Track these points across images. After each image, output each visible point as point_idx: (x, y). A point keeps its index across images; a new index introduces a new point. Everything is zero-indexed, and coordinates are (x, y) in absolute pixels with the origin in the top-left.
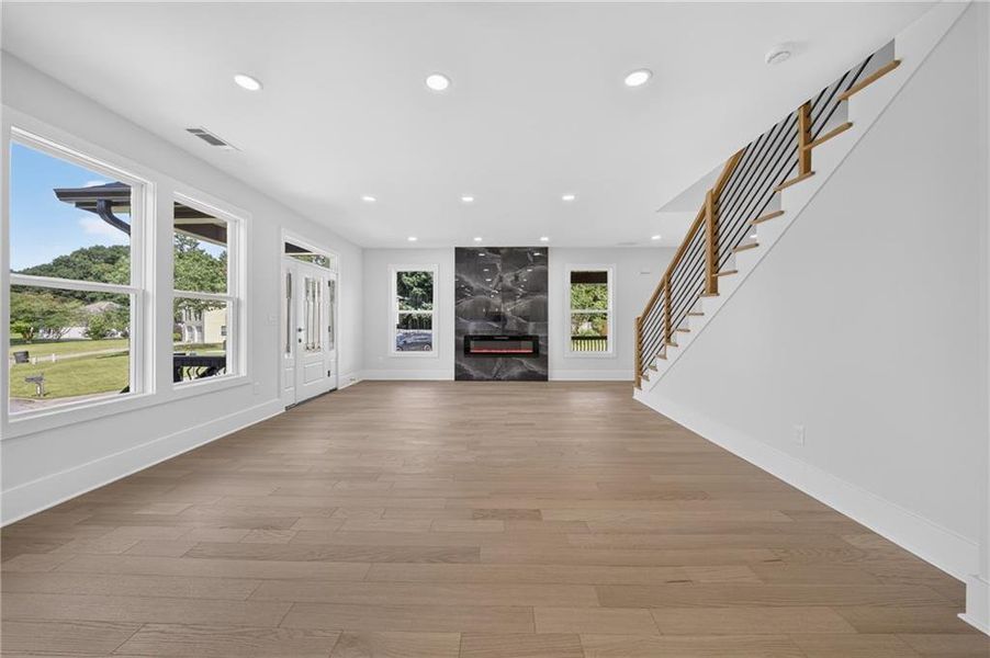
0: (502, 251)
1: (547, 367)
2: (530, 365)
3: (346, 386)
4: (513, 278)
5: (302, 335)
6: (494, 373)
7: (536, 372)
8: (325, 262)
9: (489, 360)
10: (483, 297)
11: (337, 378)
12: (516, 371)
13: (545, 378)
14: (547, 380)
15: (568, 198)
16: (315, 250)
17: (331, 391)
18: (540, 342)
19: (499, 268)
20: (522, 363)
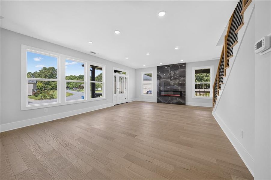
0: (170, 66)
1: (185, 101)
2: (179, 100)
3: (130, 102)
4: (174, 73)
5: (118, 90)
6: (168, 101)
7: (182, 102)
8: (125, 73)
9: (166, 98)
10: (165, 79)
11: (128, 100)
12: (175, 101)
13: (184, 104)
14: (185, 105)
15: (177, 48)
16: (123, 71)
17: (126, 102)
18: (183, 93)
19: (169, 71)
20: (176, 99)
